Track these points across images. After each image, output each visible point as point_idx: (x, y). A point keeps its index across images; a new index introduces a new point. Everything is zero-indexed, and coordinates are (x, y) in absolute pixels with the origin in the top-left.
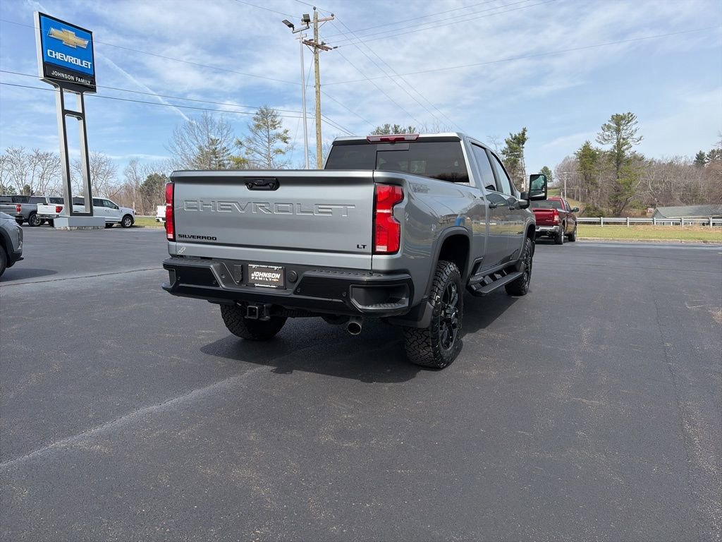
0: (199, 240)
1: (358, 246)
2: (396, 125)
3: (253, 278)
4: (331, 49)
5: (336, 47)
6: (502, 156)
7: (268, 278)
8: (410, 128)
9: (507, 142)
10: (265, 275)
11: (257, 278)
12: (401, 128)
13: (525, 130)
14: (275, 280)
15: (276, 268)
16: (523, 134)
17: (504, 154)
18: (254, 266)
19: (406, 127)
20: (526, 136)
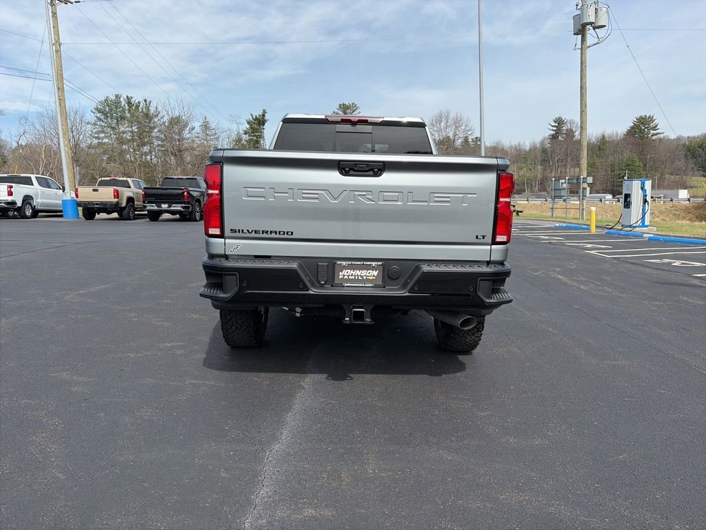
0: (265, 235)
1: (477, 236)
2: (129, 96)
3: (340, 277)
4: (72, 3)
5: (79, 2)
6: (244, 136)
7: (362, 277)
8: (145, 101)
9: (248, 123)
10: (358, 272)
11: (346, 277)
12: (135, 100)
13: (264, 111)
14: (370, 278)
15: (374, 264)
16: (264, 115)
17: (246, 134)
18: (344, 263)
19: (141, 100)
20: (266, 118)
